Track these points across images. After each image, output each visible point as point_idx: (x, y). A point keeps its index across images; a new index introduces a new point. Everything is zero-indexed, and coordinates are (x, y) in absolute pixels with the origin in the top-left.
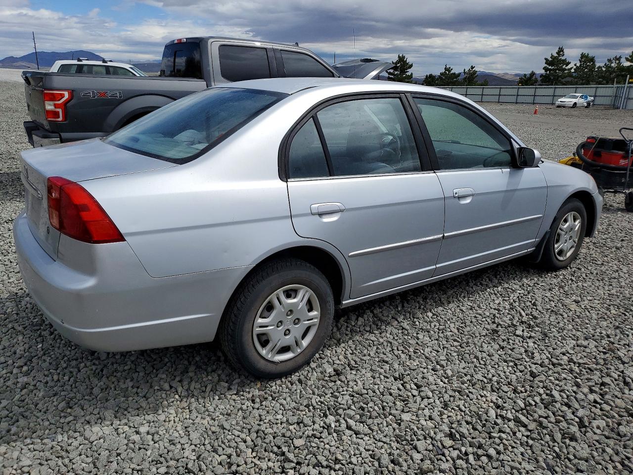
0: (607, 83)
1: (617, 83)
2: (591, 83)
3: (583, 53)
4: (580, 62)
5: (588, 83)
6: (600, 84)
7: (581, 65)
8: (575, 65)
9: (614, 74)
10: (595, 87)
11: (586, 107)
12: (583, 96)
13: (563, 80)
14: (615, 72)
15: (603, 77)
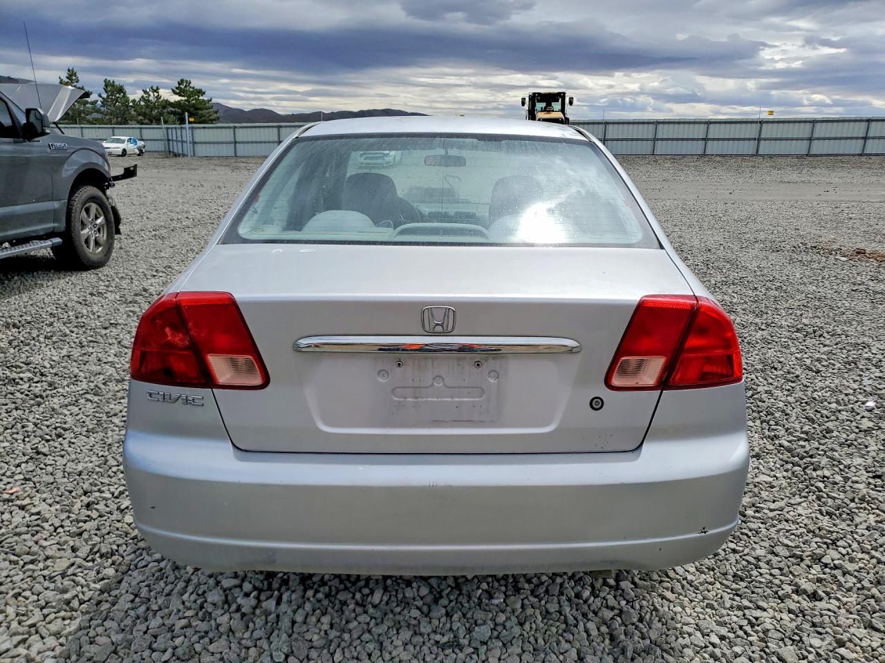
0: (151, 122)
1: (166, 122)
2: (129, 121)
3: (106, 79)
4: (106, 92)
5: (126, 122)
6: (142, 124)
7: (108, 97)
8: (100, 96)
9: (156, 111)
10: (139, 128)
11: (139, 155)
12: (131, 139)
13: (88, 117)
14: (156, 108)
15: (144, 115)
